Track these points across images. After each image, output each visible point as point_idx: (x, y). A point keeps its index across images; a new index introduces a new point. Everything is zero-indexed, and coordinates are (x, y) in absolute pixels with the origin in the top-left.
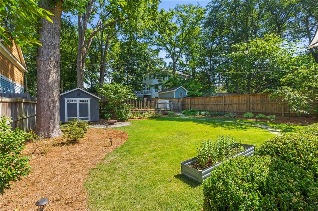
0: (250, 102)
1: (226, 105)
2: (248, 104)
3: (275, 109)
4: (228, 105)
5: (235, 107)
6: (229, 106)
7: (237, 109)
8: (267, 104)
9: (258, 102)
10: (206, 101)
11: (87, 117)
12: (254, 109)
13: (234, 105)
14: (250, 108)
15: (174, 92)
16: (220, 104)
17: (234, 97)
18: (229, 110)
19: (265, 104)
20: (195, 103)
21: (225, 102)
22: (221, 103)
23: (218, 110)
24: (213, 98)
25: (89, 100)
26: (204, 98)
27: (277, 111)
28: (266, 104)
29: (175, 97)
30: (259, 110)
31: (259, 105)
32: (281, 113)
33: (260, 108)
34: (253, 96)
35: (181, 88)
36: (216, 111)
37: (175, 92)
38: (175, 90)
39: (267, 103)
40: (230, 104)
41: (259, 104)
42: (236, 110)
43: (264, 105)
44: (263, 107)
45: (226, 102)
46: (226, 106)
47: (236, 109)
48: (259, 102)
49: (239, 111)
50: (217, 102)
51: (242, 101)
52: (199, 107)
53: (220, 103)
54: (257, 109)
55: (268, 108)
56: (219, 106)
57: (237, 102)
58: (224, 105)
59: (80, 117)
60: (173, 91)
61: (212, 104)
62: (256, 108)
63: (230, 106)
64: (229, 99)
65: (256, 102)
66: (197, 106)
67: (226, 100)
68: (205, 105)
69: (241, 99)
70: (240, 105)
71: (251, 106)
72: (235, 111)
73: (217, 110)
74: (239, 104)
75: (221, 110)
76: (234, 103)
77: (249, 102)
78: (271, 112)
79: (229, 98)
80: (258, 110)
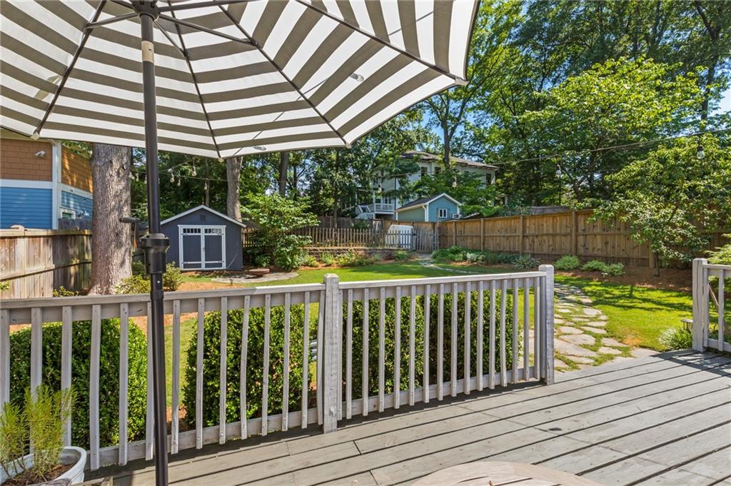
0: (580, 231)
1: (527, 236)
2: (573, 234)
3: (635, 248)
4: (531, 238)
5: (547, 242)
6: (533, 241)
7: (551, 248)
8: (617, 237)
9: (595, 231)
10: (486, 228)
11: (220, 262)
12: (587, 249)
13: (545, 238)
14: (579, 246)
15: (425, 206)
16: (515, 234)
17: (545, 218)
18: (534, 250)
19: (611, 235)
20: (464, 232)
21: (524, 231)
22: (517, 234)
23: (512, 249)
24: (500, 222)
25: (223, 228)
26: (482, 221)
27: (640, 254)
28: (615, 235)
29: (427, 219)
30: (599, 249)
31: (599, 238)
32: (648, 259)
33: (600, 246)
34: (585, 214)
35: (444, 196)
36: (506, 252)
37: (427, 207)
38: (427, 203)
39: (617, 232)
40: (537, 236)
41: (599, 234)
42: (549, 250)
43: (608, 240)
44: (606, 243)
45: (527, 229)
46: (527, 240)
47: (549, 246)
48: (599, 231)
49: (554, 253)
50: (508, 230)
51: (560, 227)
52: (472, 242)
53: (516, 232)
54: (594, 249)
55: (618, 246)
56: (512, 239)
57: (551, 232)
58: (524, 236)
59: (206, 260)
60: (423, 205)
61: (498, 234)
62: (591, 246)
63: (536, 240)
64: (534, 224)
65: (591, 230)
66: (469, 241)
67: (528, 225)
68: (484, 237)
69: (558, 223)
70: (558, 238)
71: (581, 239)
72: (545, 251)
73: (508, 250)
74: (554, 235)
75: (517, 250)
76: (545, 232)
77: (577, 230)
78: (625, 256)
79: (534, 221)
80: (596, 249)
